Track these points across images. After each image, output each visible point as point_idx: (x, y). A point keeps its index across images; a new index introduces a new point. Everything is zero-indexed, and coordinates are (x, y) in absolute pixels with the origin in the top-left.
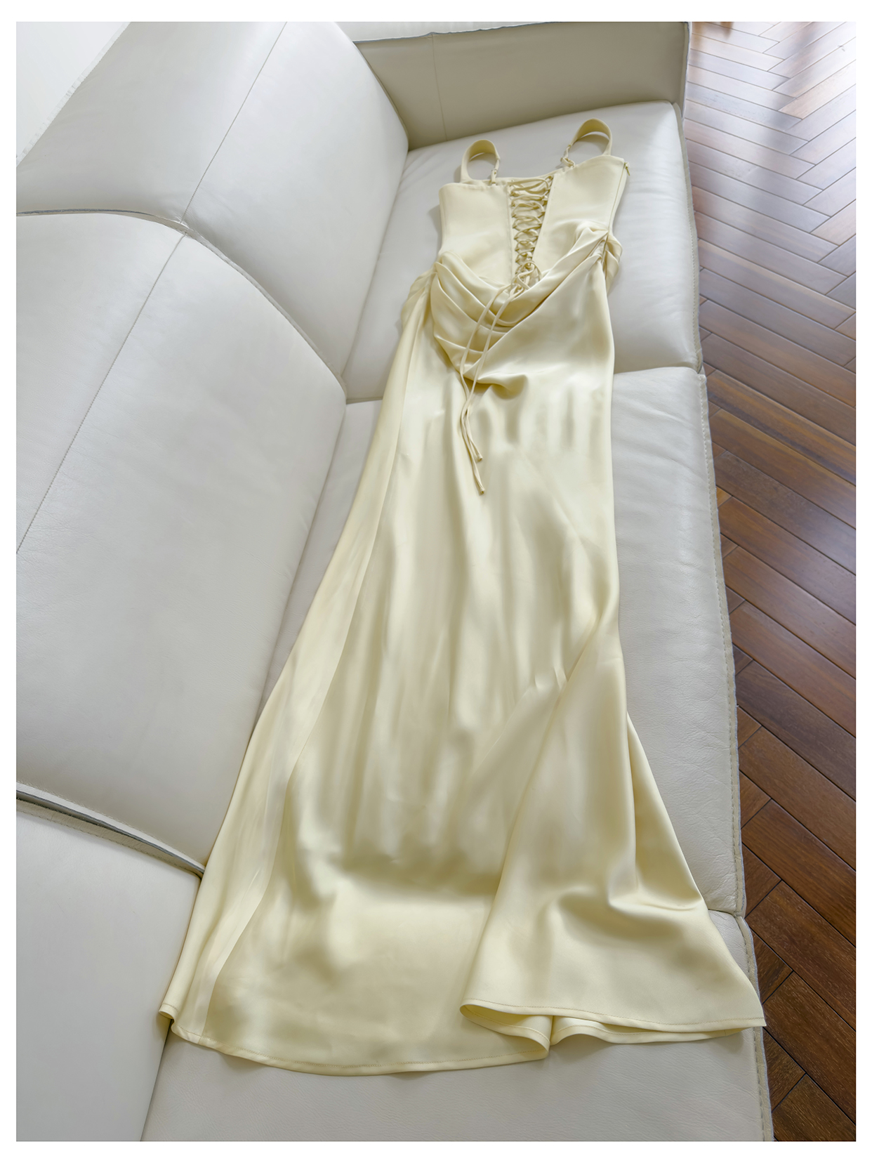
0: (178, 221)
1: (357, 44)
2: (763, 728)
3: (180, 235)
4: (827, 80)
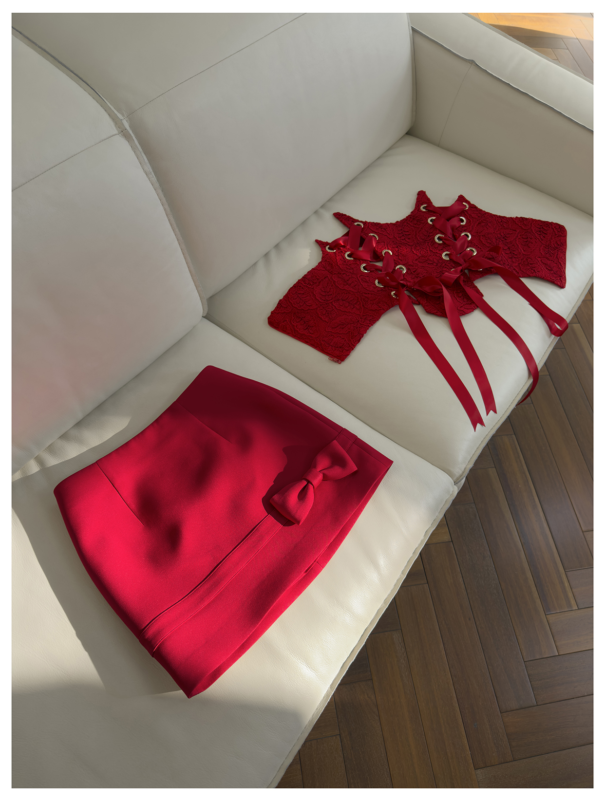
0: (123, 115)
1: (413, 29)
2: (338, 737)
3: (116, 132)
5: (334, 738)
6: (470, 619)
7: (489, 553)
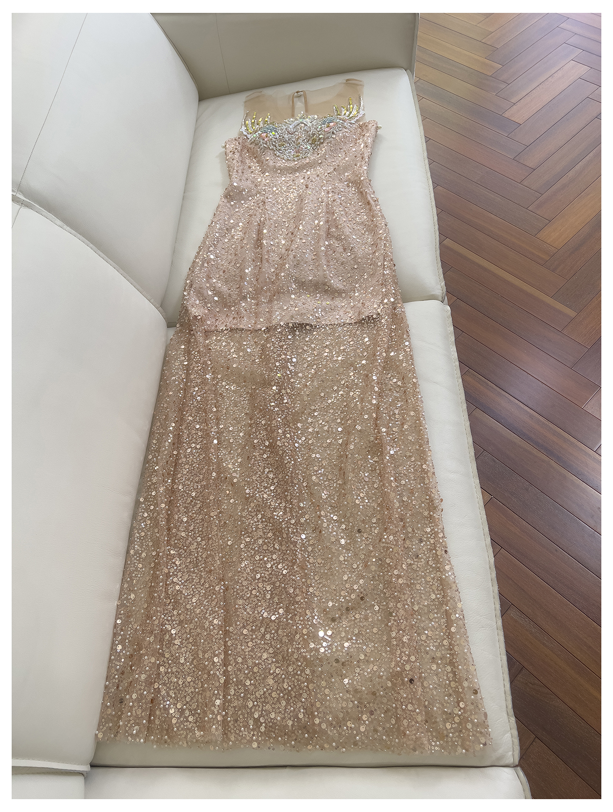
4: (538, 88)
5: (534, 743)
6: (556, 551)
7: (528, 483)
